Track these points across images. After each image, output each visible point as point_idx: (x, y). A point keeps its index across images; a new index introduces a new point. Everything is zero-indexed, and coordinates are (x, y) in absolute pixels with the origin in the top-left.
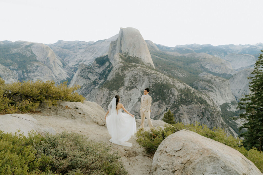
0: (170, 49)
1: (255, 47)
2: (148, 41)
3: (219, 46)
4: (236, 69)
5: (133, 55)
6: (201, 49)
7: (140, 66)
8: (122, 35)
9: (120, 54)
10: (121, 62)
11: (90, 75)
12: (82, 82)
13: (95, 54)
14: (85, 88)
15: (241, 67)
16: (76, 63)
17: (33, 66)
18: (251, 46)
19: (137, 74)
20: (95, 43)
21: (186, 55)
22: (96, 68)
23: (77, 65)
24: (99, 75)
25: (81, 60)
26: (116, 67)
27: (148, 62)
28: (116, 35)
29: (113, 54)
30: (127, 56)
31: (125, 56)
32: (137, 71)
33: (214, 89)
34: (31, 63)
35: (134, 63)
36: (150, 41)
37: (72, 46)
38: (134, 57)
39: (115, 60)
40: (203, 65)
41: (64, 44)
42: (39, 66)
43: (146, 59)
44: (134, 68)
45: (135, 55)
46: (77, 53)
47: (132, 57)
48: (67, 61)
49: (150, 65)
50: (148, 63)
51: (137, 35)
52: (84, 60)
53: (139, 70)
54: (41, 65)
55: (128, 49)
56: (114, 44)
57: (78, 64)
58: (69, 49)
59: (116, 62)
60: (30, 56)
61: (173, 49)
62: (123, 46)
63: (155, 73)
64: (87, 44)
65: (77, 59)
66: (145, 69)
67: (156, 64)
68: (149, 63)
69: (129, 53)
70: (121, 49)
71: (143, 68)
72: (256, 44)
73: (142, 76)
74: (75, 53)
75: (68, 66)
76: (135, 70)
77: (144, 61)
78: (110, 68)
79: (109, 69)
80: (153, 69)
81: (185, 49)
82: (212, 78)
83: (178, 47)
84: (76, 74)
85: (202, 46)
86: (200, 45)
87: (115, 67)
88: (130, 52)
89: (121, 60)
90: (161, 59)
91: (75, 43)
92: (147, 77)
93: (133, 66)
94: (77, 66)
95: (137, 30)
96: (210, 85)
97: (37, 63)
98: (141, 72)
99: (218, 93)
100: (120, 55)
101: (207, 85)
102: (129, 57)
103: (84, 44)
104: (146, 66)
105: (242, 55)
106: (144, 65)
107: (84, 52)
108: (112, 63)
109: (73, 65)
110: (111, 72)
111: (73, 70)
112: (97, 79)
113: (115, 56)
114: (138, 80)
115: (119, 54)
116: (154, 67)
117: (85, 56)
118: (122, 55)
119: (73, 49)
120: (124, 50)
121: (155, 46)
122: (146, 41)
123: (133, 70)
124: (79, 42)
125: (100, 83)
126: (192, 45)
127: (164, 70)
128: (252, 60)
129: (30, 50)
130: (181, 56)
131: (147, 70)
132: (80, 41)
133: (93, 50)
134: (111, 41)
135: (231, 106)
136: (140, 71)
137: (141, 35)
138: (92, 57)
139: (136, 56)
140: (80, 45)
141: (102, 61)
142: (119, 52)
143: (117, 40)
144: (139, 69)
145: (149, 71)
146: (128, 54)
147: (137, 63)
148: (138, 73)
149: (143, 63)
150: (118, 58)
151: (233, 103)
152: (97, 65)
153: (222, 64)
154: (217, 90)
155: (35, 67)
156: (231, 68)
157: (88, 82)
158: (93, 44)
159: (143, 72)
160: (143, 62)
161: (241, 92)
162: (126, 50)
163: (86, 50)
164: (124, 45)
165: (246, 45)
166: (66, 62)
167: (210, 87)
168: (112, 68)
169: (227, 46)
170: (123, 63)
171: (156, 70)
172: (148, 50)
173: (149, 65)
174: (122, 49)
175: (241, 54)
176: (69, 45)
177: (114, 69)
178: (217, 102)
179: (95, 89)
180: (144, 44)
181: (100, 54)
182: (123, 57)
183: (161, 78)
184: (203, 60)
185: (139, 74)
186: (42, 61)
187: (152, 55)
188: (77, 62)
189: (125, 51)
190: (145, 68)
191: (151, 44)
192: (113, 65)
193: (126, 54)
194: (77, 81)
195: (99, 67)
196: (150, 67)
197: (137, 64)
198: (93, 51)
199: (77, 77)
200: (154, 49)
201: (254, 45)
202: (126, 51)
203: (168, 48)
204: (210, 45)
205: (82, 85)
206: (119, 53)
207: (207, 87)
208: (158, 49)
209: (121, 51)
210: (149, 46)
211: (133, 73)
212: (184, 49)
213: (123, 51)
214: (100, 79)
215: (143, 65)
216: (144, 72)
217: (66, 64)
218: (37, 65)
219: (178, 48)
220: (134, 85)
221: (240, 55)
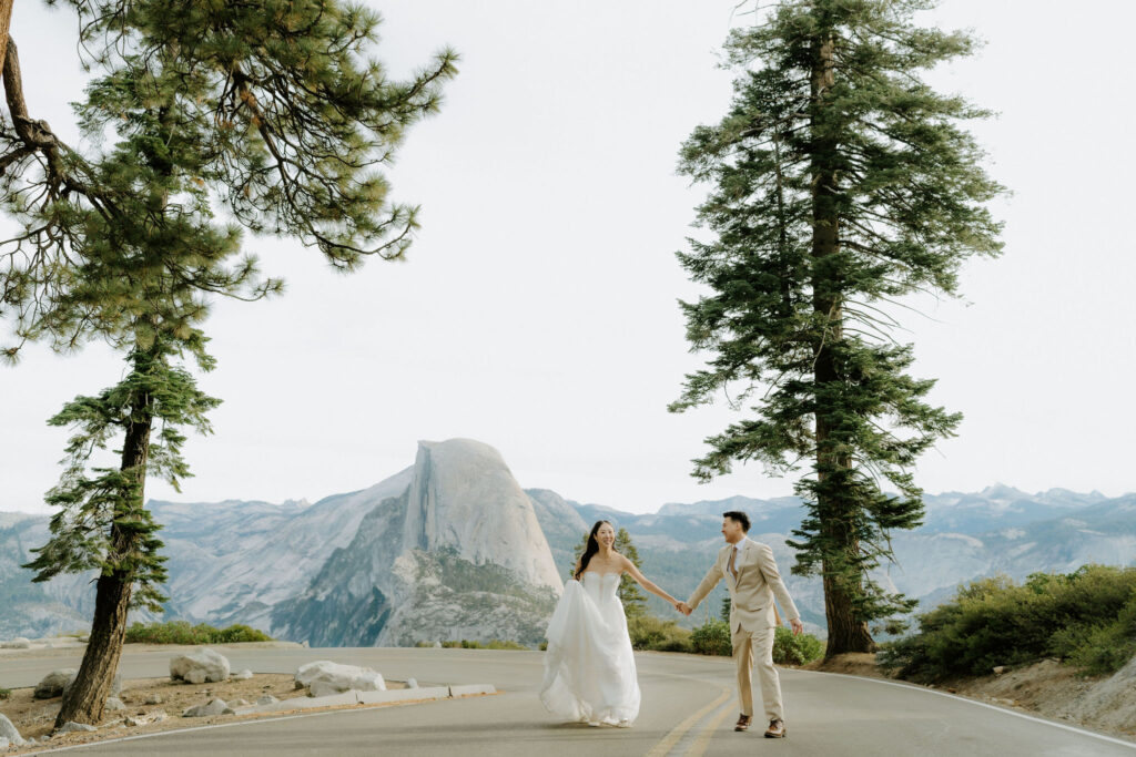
0: (639, 523)
1: (982, 504)
2: (543, 490)
5: (476, 557)
6: (765, 517)
7: (505, 602)
8: (429, 471)
9: (419, 553)
13: (311, 558)
15: (935, 588)
16: (227, 601)
17: (24, 622)
18: (965, 499)
20: (311, 511)
23: (229, 608)
25: (247, 586)
26: (401, 613)
27: (539, 582)
28: (402, 473)
29: (390, 555)
30: (452, 561)
31: (442, 561)
32: (494, 626)
34: (16, 608)
35: (481, 589)
36: (550, 491)
37: (210, 523)
38: (483, 563)
39: (397, 580)
41: (171, 517)
42: (55, 623)
43: (531, 570)
44: (483, 615)
45: (485, 555)
46: (235, 557)
47: (473, 562)
48: (184, 592)
49: (551, 596)
50: (541, 589)
51: (488, 473)
52: (261, 585)
53: (502, 622)
54: (61, 615)
55: (454, 532)
56: (396, 510)
57: (236, 605)
58: (194, 537)
59: (402, 589)
60: (11, 576)
61: (648, 523)
62: (431, 516)
64: (278, 515)
65: (228, 585)
66: (528, 614)
68: (548, 589)
69: (458, 549)
70: (424, 530)
71: (520, 613)
72: (985, 491)
74: (220, 554)
75: (190, 615)
76: (486, 620)
77: (525, 579)
78: (379, 616)
79: (375, 622)
81: (699, 521)
83: (672, 514)
85: (767, 503)
86: (758, 501)
87: (399, 610)
88: (462, 544)
91: (222, 512)
93: (478, 604)
94: (228, 615)
95: (491, 449)
97: (44, 610)
98: (511, 630)
100: (418, 558)
102: (461, 564)
103: (263, 516)
104: (531, 600)
105: (932, 539)
106: (524, 596)
107: (263, 550)
108: (386, 594)
109: (209, 612)
110: (381, 634)
113: (398, 561)
115: (415, 555)
117: (269, 568)
118: (430, 555)
119: (212, 538)
120: (439, 537)
121: (572, 512)
122: (534, 493)
123: (477, 622)
124: (239, 507)
128: (973, 557)
129: (16, 551)
130: (682, 552)
131: (534, 617)
132: (245, 500)
133: (301, 542)
134: (383, 498)
136: (506, 625)
137: (508, 470)
138: (300, 569)
139: (490, 557)
140: (243, 520)
142: (414, 543)
143: (406, 494)
144: (501, 616)
146: (453, 551)
147: (496, 591)
148: (497, 635)
149: (518, 588)
150: (410, 570)
155: (33, 625)
158: (303, 514)
159: (518, 629)
160: (520, 583)
162: (444, 536)
163: (272, 540)
164: (436, 515)
165: (944, 495)
166: (177, 599)
168: (386, 615)
172: (537, 532)
173: (547, 597)
174: (428, 533)
175: (927, 531)
176: (196, 520)
177: (394, 621)
180: (521, 507)
182: (433, 565)
185: (502, 636)
186: (67, 597)
187: (560, 551)
188: (228, 594)
189: (441, 541)
190: (526, 609)
191: (553, 505)
192: (387, 602)
193: (446, 553)
197: (494, 595)
198: (302, 546)
200: (570, 525)
201: (977, 494)
202: (445, 539)
206: (416, 549)
209: (423, 541)
210: (548, 514)
211: (479, 634)
212: (695, 522)
213: (431, 543)
215: (522, 597)
216: (522, 627)
217: (180, 607)
218: (43, 617)
219: (668, 519)
221: (926, 537)
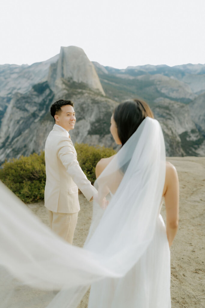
0: (121, 71)
3: (176, 66)
4: (195, 91)
5: (78, 80)
6: (155, 70)
7: (87, 92)
8: (64, 55)
10: (65, 89)
11: (27, 106)
12: (19, 115)
13: (31, 80)
14: (23, 122)
15: (201, 90)
16: (9, 92)
19: (84, 103)
20: (30, 67)
21: (139, 77)
22: (34, 97)
23: (10, 93)
24: (38, 105)
25: (14, 87)
27: (95, 87)
29: (54, 79)
30: (71, 81)
31: (69, 81)
32: (84, 99)
33: (172, 117)
35: (80, 89)
36: (97, 62)
37: (2, 70)
38: (80, 82)
39: (56, 86)
40: (159, 89)
43: (93, 84)
45: (81, 80)
47: (77, 82)
50: (96, 89)
51: (81, 56)
52: (18, 87)
53: (86, 98)
55: (72, 73)
56: (55, 67)
57: (12, 93)
59: (58, 89)
61: (124, 71)
62: (65, 68)
63: (106, 101)
64: (20, 68)
65: (9, 87)
66: (93, 96)
67: (106, 90)
68: (98, 89)
71: (91, 96)
73: (91, 105)
74: (6, 79)
76: (82, 97)
77: (92, 87)
78: (52, 96)
79: (50, 98)
80: (102, 96)
81: (138, 70)
82: (170, 104)
84: (10, 106)
85: (156, 66)
87: (58, 94)
88: (74, 77)
89: (64, 86)
90: (111, 83)
91: (5, 67)
92: (96, 105)
93: (79, 93)
94: (10, 95)
95: (82, 49)
96: (168, 111)
98: (89, 100)
99: (177, 121)
100: (62, 80)
101: (164, 112)
102: (74, 82)
103: (16, 68)
104: (94, 92)
105: (202, 76)
106: (92, 91)
107: (17, 78)
108: (53, 91)
109: (5, 95)
110: (53, 101)
111: (5, 100)
112: (36, 111)
113: (56, 81)
114: (86, 109)
116: (103, 93)
117: (19, 83)
118: (65, 80)
119: (3, 74)
120: (67, 75)
121: (103, 68)
122: (93, 62)
123: (80, 98)
124: (9, 66)
125: (41, 115)
126: (146, 65)
127: (115, 97)
130: (133, 80)
131: (95, 97)
132: (10, 64)
133: (28, 75)
134: (51, 63)
135: (191, 135)
137: (86, 55)
138: (28, 83)
140: (11, 69)
141: (40, 88)
142: (60, 76)
143: (57, 62)
144: (86, 96)
145: (98, 98)
146: (71, 78)
147: (84, 89)
149: (90, 89)
150: (60, 84)
151: (193, 131)
152: (35, 93)
153: (180, 87)
154: (176, 118)
156: (190, 91)
157: (26, 115)
158: (28, 68)
159: (91, 100)
161: (202, 118)
163: (19, 75)
167: (168, 114)
168: (54, 96)
169: (184, 66)
170: (67, 90)
171: (106, 97)
172: (95, 73)
173: (98, 92)
174: (64, 73)
175: (200, 74)
177: (56, 97)
178: (176, 131)
179: (35, 123)
180: (90, 66)
181: (37, 80)
182: (66, 82)
183: (113, 107)
184: (158, 83)
185: (86, 102)
188: (9, 90)
191: (97, 66)
192: (54, 93)
193: (69, 79)
194: (12, 114)
195: (38, 96)
196: (99, 94)
197: (84, 91)
198: (28, 77)
199: (12, 108)
200: (102, 71)
202: (70, 75)
203: (118, 71)
204: (165, 65)
205: (19, 118)
206: (61, 78)
207: (164, 114)
208: (106, 72)
209: (63, 75)
211: (80, 101)
212: (136, 71)
213: (65, 76)
214: (40, 110)
219: (129, 70)
220: (82, 116)
